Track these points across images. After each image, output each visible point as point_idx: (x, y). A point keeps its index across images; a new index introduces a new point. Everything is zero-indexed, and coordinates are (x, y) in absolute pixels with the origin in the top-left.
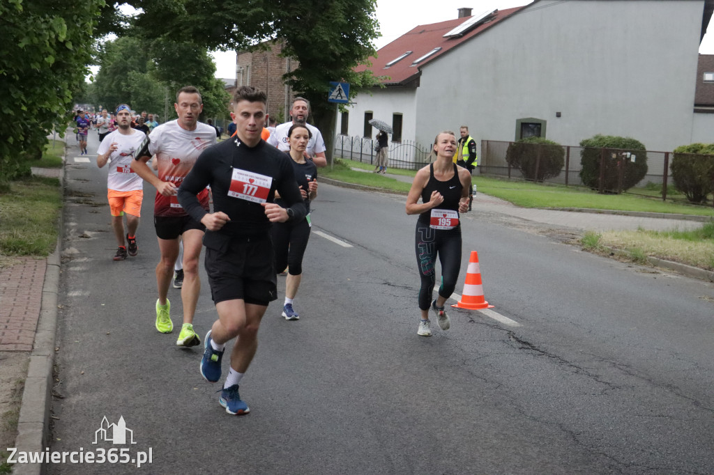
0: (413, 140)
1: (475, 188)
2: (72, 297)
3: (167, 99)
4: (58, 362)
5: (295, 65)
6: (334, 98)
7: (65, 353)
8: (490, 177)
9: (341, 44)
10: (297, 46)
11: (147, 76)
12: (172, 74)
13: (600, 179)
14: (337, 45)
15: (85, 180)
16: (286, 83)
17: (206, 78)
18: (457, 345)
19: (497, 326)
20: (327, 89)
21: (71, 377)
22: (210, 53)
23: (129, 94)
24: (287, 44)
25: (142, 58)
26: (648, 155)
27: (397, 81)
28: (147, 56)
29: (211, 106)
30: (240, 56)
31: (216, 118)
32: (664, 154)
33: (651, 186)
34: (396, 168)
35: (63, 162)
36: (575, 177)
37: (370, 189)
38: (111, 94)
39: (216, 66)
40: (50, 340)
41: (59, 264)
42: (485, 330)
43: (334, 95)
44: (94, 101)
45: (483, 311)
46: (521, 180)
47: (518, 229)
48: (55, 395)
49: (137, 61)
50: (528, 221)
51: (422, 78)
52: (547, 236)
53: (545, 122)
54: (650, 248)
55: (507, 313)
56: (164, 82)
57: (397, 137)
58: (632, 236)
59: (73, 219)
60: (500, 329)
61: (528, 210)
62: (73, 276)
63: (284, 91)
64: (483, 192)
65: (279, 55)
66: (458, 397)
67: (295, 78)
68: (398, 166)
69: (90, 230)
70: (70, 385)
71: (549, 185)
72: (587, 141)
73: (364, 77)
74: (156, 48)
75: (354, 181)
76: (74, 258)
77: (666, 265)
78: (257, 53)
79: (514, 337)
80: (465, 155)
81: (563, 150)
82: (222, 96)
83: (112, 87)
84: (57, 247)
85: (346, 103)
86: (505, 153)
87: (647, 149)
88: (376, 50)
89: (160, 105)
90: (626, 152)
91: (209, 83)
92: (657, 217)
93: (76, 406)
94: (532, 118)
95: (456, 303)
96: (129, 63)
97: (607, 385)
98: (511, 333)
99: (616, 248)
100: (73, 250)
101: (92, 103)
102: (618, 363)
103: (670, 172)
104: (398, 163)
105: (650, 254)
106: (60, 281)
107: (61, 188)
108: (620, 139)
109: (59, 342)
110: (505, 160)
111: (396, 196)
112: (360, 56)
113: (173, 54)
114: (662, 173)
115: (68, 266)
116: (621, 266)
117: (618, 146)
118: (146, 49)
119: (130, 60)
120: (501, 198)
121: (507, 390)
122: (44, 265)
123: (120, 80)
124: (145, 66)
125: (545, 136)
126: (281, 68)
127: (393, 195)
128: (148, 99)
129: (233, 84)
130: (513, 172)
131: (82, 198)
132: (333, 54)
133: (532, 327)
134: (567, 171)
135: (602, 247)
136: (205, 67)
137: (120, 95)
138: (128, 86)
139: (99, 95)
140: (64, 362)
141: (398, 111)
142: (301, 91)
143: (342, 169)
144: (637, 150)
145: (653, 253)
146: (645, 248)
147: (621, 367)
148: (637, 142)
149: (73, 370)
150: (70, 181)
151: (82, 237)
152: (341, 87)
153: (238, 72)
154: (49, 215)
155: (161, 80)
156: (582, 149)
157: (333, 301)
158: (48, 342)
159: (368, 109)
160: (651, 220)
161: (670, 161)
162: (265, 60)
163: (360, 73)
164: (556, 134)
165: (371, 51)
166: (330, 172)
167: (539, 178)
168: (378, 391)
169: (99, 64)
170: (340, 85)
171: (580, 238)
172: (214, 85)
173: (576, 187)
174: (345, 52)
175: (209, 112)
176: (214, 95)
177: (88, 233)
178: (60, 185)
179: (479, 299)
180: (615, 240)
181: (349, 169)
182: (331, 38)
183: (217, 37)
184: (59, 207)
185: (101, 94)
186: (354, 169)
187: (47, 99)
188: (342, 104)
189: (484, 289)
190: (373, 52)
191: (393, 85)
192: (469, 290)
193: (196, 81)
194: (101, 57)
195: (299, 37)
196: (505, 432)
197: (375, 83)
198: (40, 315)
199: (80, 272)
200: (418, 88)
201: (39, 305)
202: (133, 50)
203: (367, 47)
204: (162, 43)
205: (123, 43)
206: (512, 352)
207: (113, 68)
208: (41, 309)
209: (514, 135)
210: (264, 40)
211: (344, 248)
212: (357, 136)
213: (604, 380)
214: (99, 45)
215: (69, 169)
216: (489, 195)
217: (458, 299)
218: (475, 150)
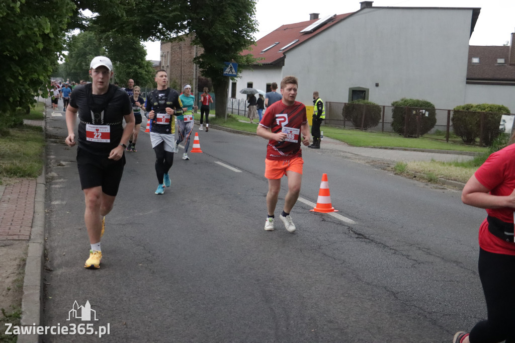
1: (322, 133)
2: (54, 205)
4: (47, 247)
5: (202, 51)
6: (227, 73)
7: (51, 241)
8: (332, 127)
9: (232, 37)
10: (202, 38)
12: (117, 57)
13: (405, 127)
14: (229, 38)
15: (59, 128)
16: (195, 63)
17: (140, 60)
18: (315, 236)
19: (341, 223)
20: (222, 67)
21: (56, 257)
22: (142, 43)
24: (196, 37)
25: (97, 47)
26: (437, 112)
27: (269, 62)
28: (100, 44)
29: (144, 79)
30: (163, 45)
31: (146, 87)
32: (447, 111)
33: (438, 133)
35: (44, 116)
36: (388, 127)
37: (252, 134)
38: (75, 71)
39: (147, 52)
40: (41, 233)
41: (45, 183)
42: (333, 226)
43: (227, 71)
44: (64, 76)
45: (331, 214)
46: (352, 129)
47: (352, 161)
48: (46, 270)
49: (93, 48)
50: (358, 155)
51: (286, 60)
52: (371, 165)
53: (368, 90)
54: (440, 173)
55: (347, 215)
58: (427, 165)
59: (52, 153)
60: (343, 225)
61: (358, 148)
62: (54, 191)
63: (192, 69)
64: (328, 137)
65: (191, 44)
66: (316, 270)
67: (201, 60)
69: (64, 161)
70: (56, 263)
71: (371, 132)
72: (396, 102)
73: (247, 58)
74: (107, 40)
75: (240, 129)
76: (54, 179)
77: (451, 184)
78: (175, 43)
79: (352, 231)
81: (381, 108)
82: (151, 72)
83: (76, 66)
84: (43, 172)
85: (236, 76)
86: (342, 111)
87: (436, 108)
88: (256, 41)
90: (422, 109)
91: (142, 63)
92: (443, 153)
93: (61, 276)
94: (359, 87)
95: (313, 208)
96: (88, 50)
97: (415, 262)
98: (350, 228)
99: (417, 172)
100: (54, 174)
101: (62, 77)
102: (422, 247)
103: (451, 123)
105: (440, 176)
106: (46, 194)
107: (44, 133)
108: (418, 101)
109: (47, 234)
110: (341, 115)
112: (245, 45)
113: (118, 44)
114: (446, 124)
115: (50, 185)
116: (421, 184)
117: (417, 106)
118: (99, 40)
119: (88, 48)
120: (339, 140)
121: (349, 265)
122: (35, 184)
123: (82, 61)
124: (99, 52)
125: (368, 99)
126: (190, 53)
129: (158, 64)
130: (347, 123)
131: (58, 140)
132: (227, 44)
133: (364, 224)
134: (383, 122)
135: (408, 172)
136: (139, 53)
137: (82, 72)
138: (87, 65)
139: (67, 72)
140: (51, 247)
142: (205, 68)
143: (232, 121)
144: (429, 108)
145: (442, 176)
146: (436, 172)
147: (424, 250)
148: (429, 103)
149: (57, 252)
150: (49, 128)
151: (60, 165)
152: (232, 66)
153: (162, 56)
154: (37, 150)
156: (393, 108)
157: (230, 207)
158: (40, 235)
159: (250, 81)
160: (439, 155)
161: (451, 116)
162: (180, 48)
163: (245, 56)
164: (375, 98)
165: (251, 42)
166: (224, 123)
167: (364, 127)
168: (263, 266)
169: (67, 50)
170: (231, 64)
171: (393, 166)
172: (146, 65)
173: (389, 133)
174: (235, 42)
175: (142, 83)
176: (146, 71)
177: (64, 163)
178: (43, 131)
179: (328, 206)
180: (417, 167)
181: (237, 121)
182: (225, 33)
183: (148, 32)
184: (43, 146)
185: (69, 71)
186: (241, 121)
187: (36, 71)
188: (233, 77)
189: (331, 199)
190: (254, 42)
191: (267, 64)
192: (321, 200)
193: (133, 62)
194: (69, 45)
195: (204, 31)
196: (348, 292)
197: (255, 63)
198: (33, 216)
199: (59, 188)
200: (283, 67)
201: (33, 210)
202: (90, 40)
203: (249, 38)
204: (110, 36)
205: (84, 36)
206: (351, 240)
207: (77, 53)
208: (34, 212)
209: (347, 99)
210: (180, 34)
211: (238, 173)
212: (243, 99)
213: (413, 258)
214: (68, 37)
215: (48, 120)
216: (331, 138)
217: (314, 206)
218: (322, 108)
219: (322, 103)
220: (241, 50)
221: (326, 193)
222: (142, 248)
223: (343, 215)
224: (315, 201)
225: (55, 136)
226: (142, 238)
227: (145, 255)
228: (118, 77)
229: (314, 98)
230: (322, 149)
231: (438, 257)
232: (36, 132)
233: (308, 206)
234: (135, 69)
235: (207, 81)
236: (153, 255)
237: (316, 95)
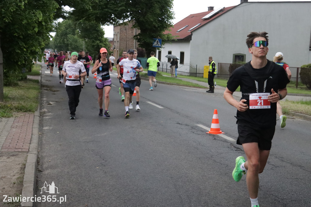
0: (189, 63)
1: (215, 83)
2: (45, 129)
3: (84, 46)
4: (40, 156)
5: (139, 31)
6: (155, 45)
7: (42, 153)
8: (222, 79)
9: (158, 22)
10: (139, 23)
11: (76, 37)
12: (86, 36)
14: (156, 23)
15: (50, 81)
16: (135, 39)
17: (100, 37)
18: (209, 149)
19: (226, 141)
20: (152, 41)
21: (45, 163)
22: (102, 27)
23: (68, 44)
24: (135, 22)
25: (73, 29)
27: (182, 38)
28: (76, 28)
30: (115, 28)
32: (297, 68)
33: (291, 82)
34: (182, 75)
35: (40, 73)
37: (171, 84)
38: (60, 44)
39: (105, 32)
40: (36, 147)
41: (39, 115)
42: (221, 143)
43: (155, 44)
44: (53, 47)
45: (220, 135)
48: (38, 171)
49: (71, 30)
50: (238, 97)
51: (192, 37)
53: (245, 55)
54: (291, 108)
55: (230, 136)
56: (83, 39)
57: (182, 62)
58: (283, 103)
59: (45, 97)
62: (45, 120)
63: (133, 42)
64: (219, 85)
65: (132, 28)
66: (209, 171)
67: (138, 37)
68: (183, 74)
69: (52, 102)
70: (45, 166)
73: (168, 36)
74: (79, 25)
75: (164, 81)
76: (45, 113)
77: (298, 115)
78: (122, 26)
79: (233, 146)
80: (211, 69)
82: (107, 45)
83: (61, 41)
84: (38, 108)
85: (160, 47)
86: (229, 69)
88: (173, 25)
89: (81, 49)
91: (102, 40)
92: (294, 95)
93: (47, 175)
94: (240, 54)
95: (208, 131)
96: (68, 31)
97: (273, 166)
98: (232, 144)
100: (45, 110)
101: (52, 48)
102: (278, 156)
103: (299, 76)
104: (183, 73)
105: (291, 111)
106: (40, 123)
107: (40, 84)
109: (40, 148)
110: (228, 72)
111: (182, 87)
112: (166, 27)
113: (86, 27)
114: (296, 77)
115: (43, 116)
118: (75, 25)
119: (68, 30)
121: (230, 168)
122: (33, 116)
123: (65, 38)
124: (75, 33)
125: (245, 61)
127: (180, 86)
128: (76, 46)
129: (112, 40)
131: (49, 88)
132: (155, 27)
136: (100, 33)
137: (64, 45)
138: (68, 41)
139: (55, 45)
140: (42, 156)
141: (182, 51)
142: (141, 42)
145: (292, 110)
146: (289, 108)
147: (279, 158)
149: (46, 160)
150: (43, 81)
151: (49, 104)
152: (158, 41)
153: (114, 35)
154: (35, 95)
155: (82, 38)
157: (155, 131)
158: (35, 148)
159: (170, 50)
160: (291, 96)
161: (299, 71)
162: (126, 29)
163: (166, 34)
165: (170, 26)
168: (175, 168)
169: (56, 32)
170: (157, 40)
172: (104, 40)
174: (160, 26)
176: (104, 44)
177: (51, 103)
179: (218, 130)
181: (162, 76)
182: (154, 20)
183: (105, 20)
184: (39, 92)
185: (56, 44)
186: (164, 76)
187: (34, 46)
188: (159, 48)
189: (220, 125)
190: (172, 25)
191: (180, 40)
192: (214, 126)
193: (96, 39)
194: (56, 29)
195: (140, 19)
196: (230, 186)
197: (173, 39)
198: (32, 137)
199: (48, 119)
200: (191, 41)
201: (31, 133)
202: (70, 26)
203: (169, 23)
204: (82, 22)
205: (66, 22)
206: (232, 152)
207: (61, 33)
208: (32, 134)
209: (232, 61)
210: (125, 21)
211: (160, 109)
212: (165, 62)
213: (272, 164)
214: (55, 23)
215: (43, 76)
216: (221, 86)
217: (209, 130)
218: (215, 67)
219: (215, 64)
220: (164, 31)
221: (217, 121)
222: (99, 157)
223: (227, 136)
224: (209, 126)
225: (47, 86)
226: (99, 150)
227: (101, 161)
228: (87, 48)
229: (209, 61)
230: (216, 93)
231: (289, 163)
232: (35, 83)
233: (205, 130)
234: (98, 43)
235: (143, 50)
236: (106, 161)
237: (211, 59)
